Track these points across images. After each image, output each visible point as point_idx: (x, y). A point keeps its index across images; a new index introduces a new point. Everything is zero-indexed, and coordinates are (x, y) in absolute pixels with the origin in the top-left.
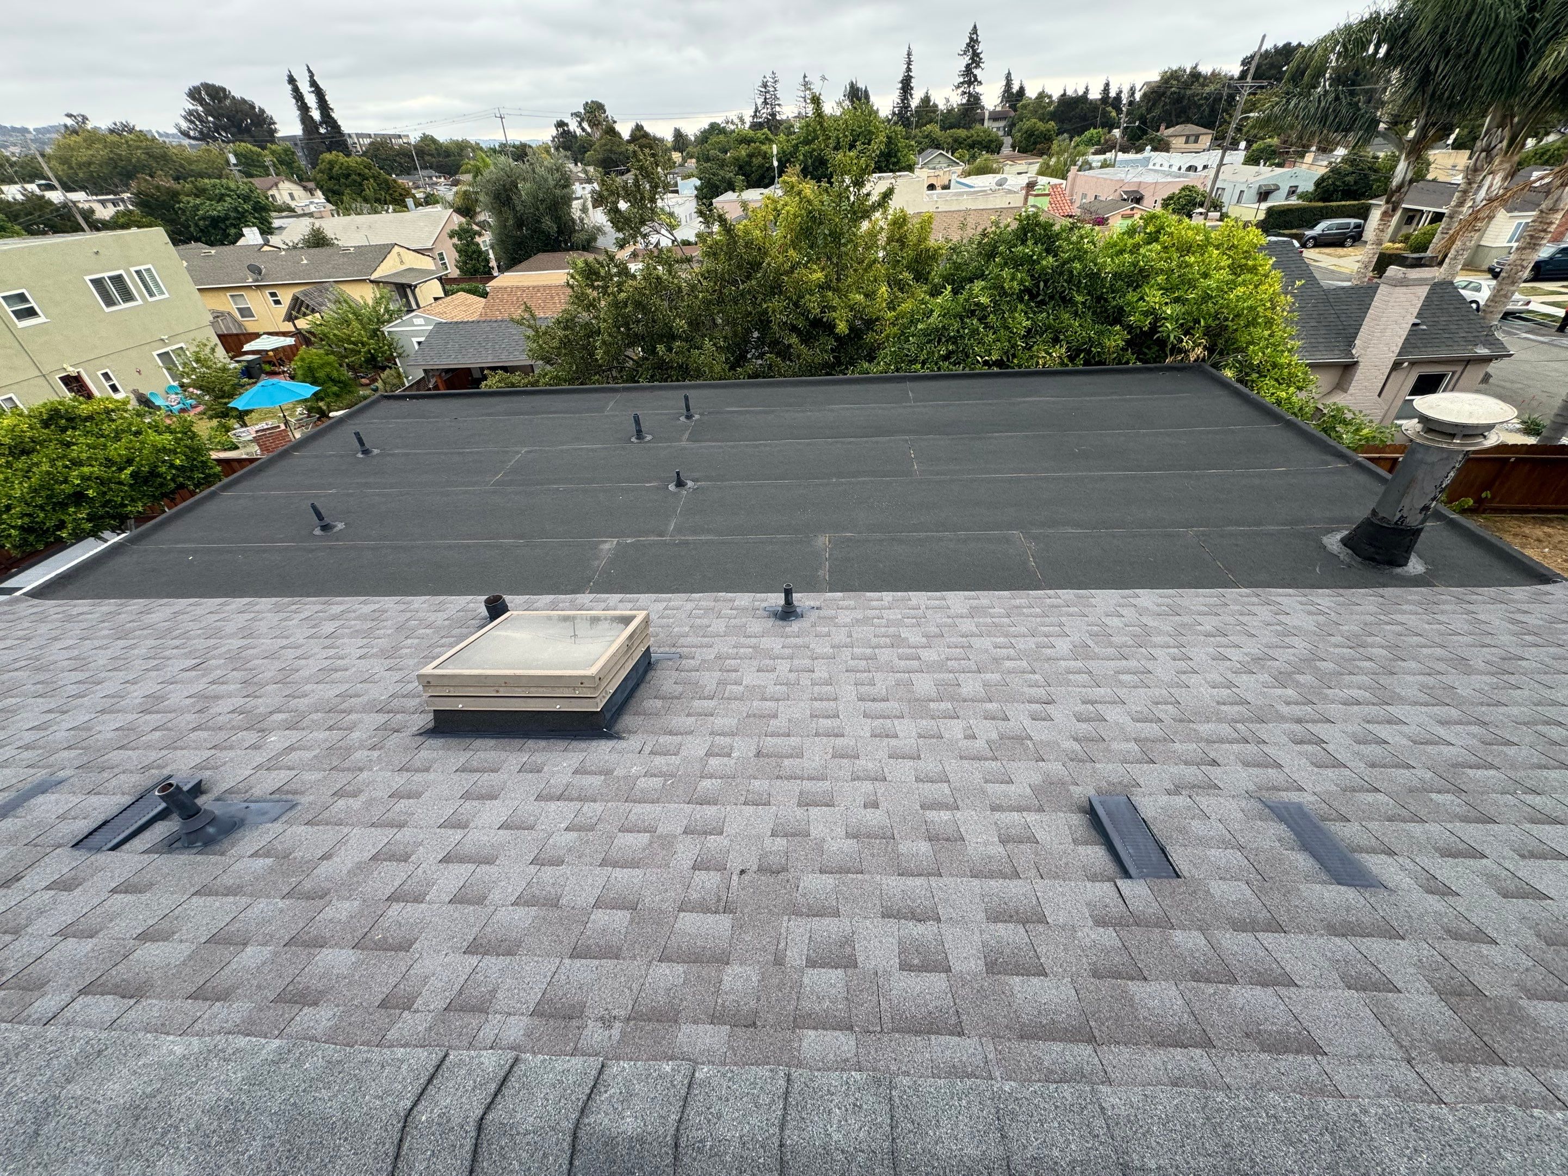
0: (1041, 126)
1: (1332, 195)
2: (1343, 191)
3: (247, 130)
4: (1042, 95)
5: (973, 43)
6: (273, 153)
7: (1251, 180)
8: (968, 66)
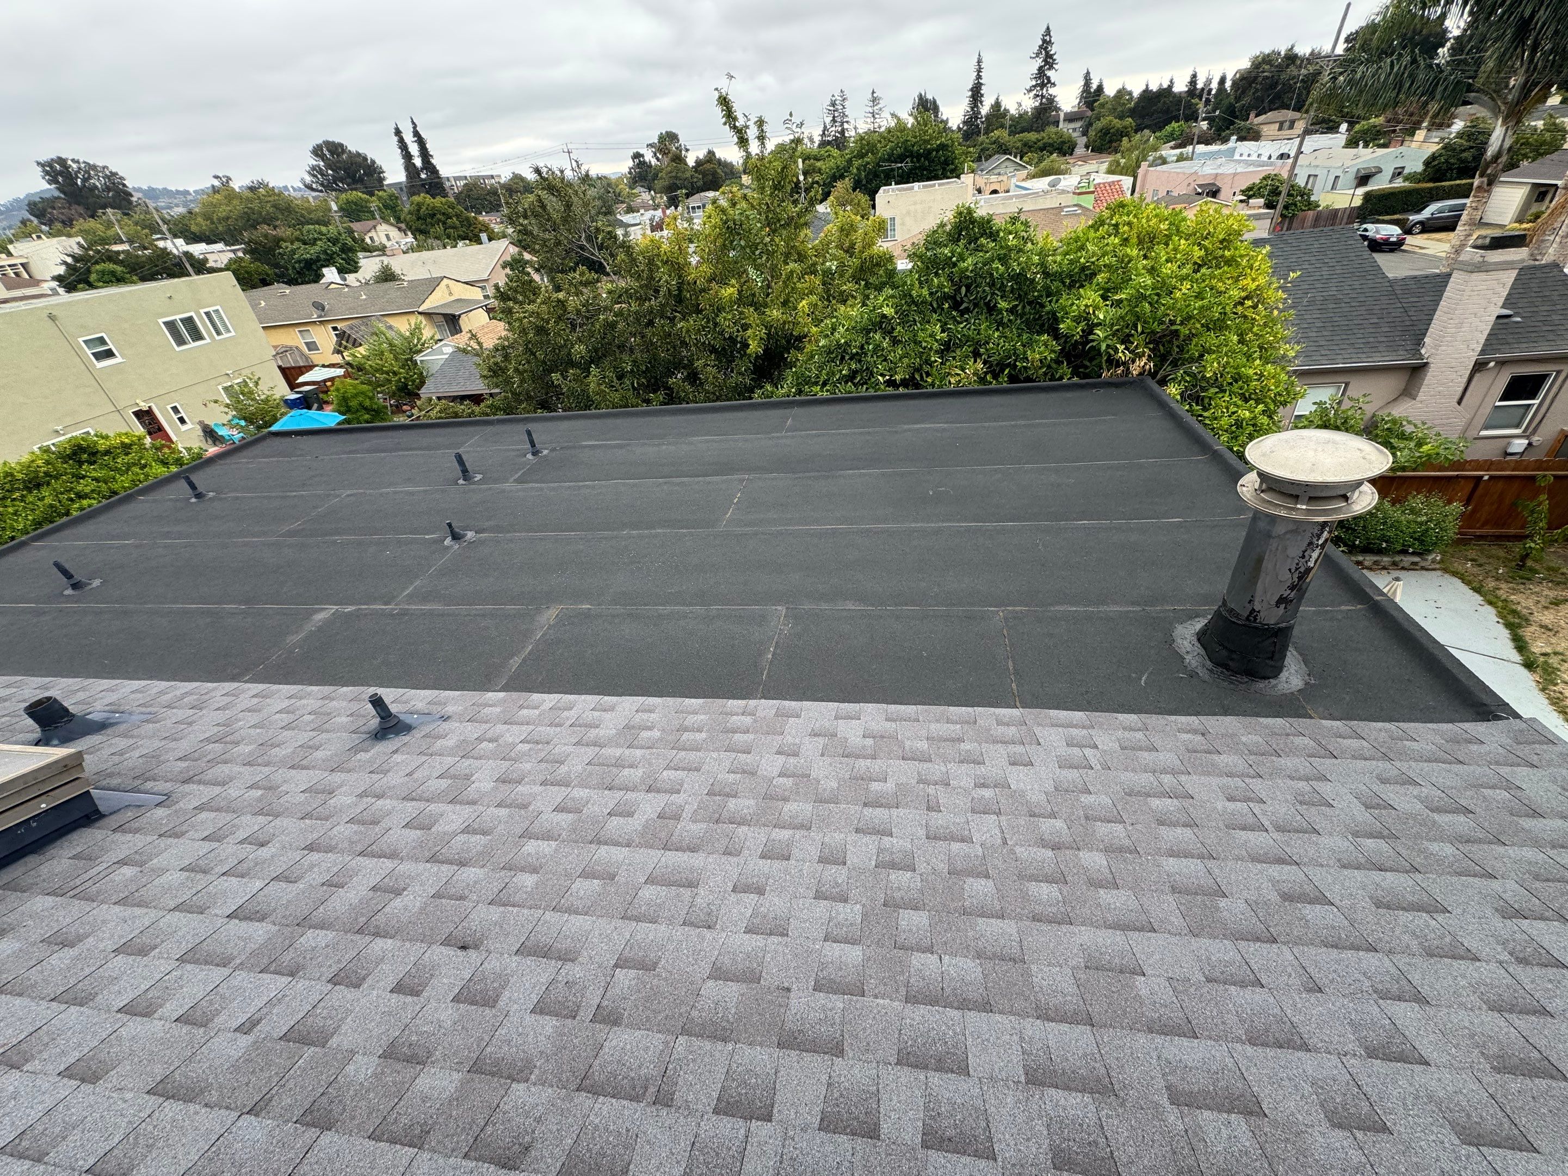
0: (1118, 123)
1: (1444, 175)
2: (1458, 168)
3: (361, 180)
4: (1122, 93)
5: (1046, 44)
6: (380, 198)
7: (1348, 163)
8: (1041, 69)
